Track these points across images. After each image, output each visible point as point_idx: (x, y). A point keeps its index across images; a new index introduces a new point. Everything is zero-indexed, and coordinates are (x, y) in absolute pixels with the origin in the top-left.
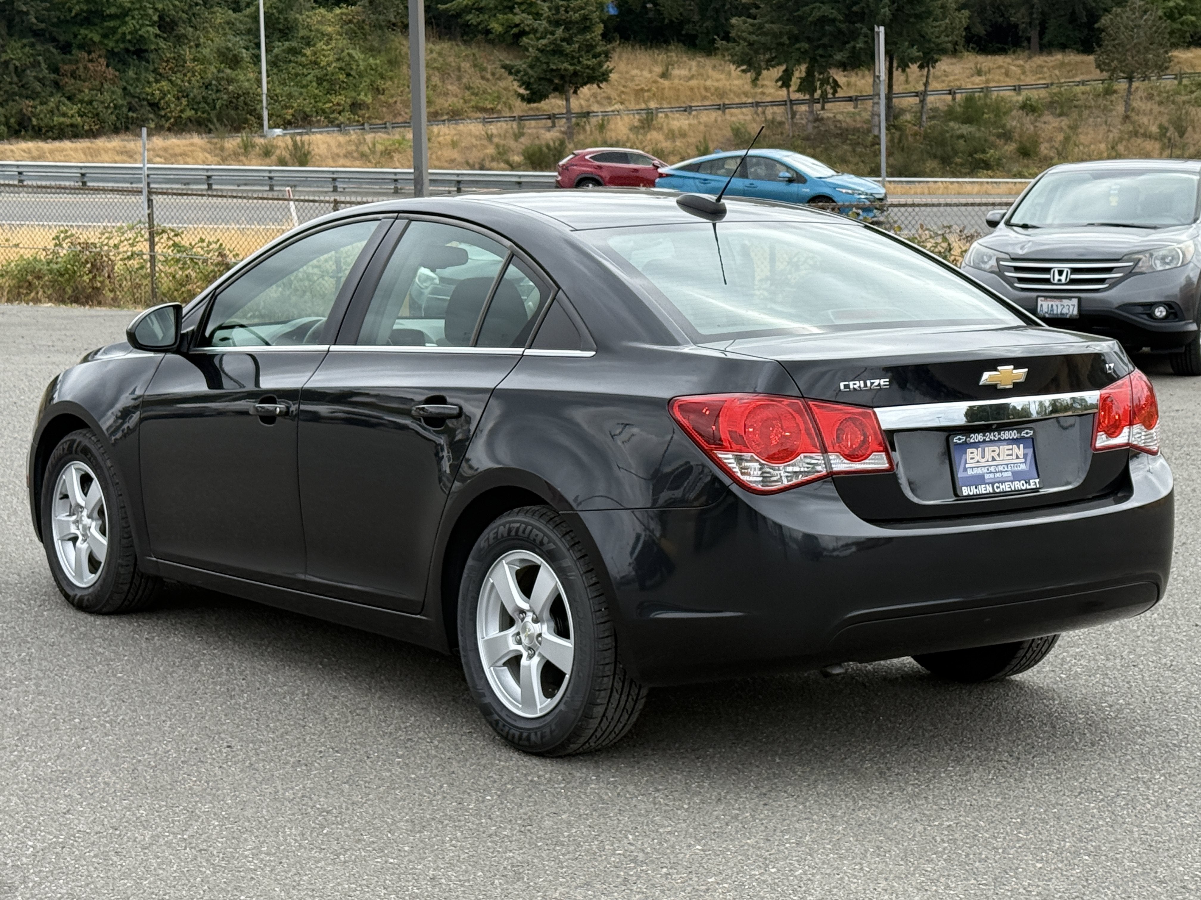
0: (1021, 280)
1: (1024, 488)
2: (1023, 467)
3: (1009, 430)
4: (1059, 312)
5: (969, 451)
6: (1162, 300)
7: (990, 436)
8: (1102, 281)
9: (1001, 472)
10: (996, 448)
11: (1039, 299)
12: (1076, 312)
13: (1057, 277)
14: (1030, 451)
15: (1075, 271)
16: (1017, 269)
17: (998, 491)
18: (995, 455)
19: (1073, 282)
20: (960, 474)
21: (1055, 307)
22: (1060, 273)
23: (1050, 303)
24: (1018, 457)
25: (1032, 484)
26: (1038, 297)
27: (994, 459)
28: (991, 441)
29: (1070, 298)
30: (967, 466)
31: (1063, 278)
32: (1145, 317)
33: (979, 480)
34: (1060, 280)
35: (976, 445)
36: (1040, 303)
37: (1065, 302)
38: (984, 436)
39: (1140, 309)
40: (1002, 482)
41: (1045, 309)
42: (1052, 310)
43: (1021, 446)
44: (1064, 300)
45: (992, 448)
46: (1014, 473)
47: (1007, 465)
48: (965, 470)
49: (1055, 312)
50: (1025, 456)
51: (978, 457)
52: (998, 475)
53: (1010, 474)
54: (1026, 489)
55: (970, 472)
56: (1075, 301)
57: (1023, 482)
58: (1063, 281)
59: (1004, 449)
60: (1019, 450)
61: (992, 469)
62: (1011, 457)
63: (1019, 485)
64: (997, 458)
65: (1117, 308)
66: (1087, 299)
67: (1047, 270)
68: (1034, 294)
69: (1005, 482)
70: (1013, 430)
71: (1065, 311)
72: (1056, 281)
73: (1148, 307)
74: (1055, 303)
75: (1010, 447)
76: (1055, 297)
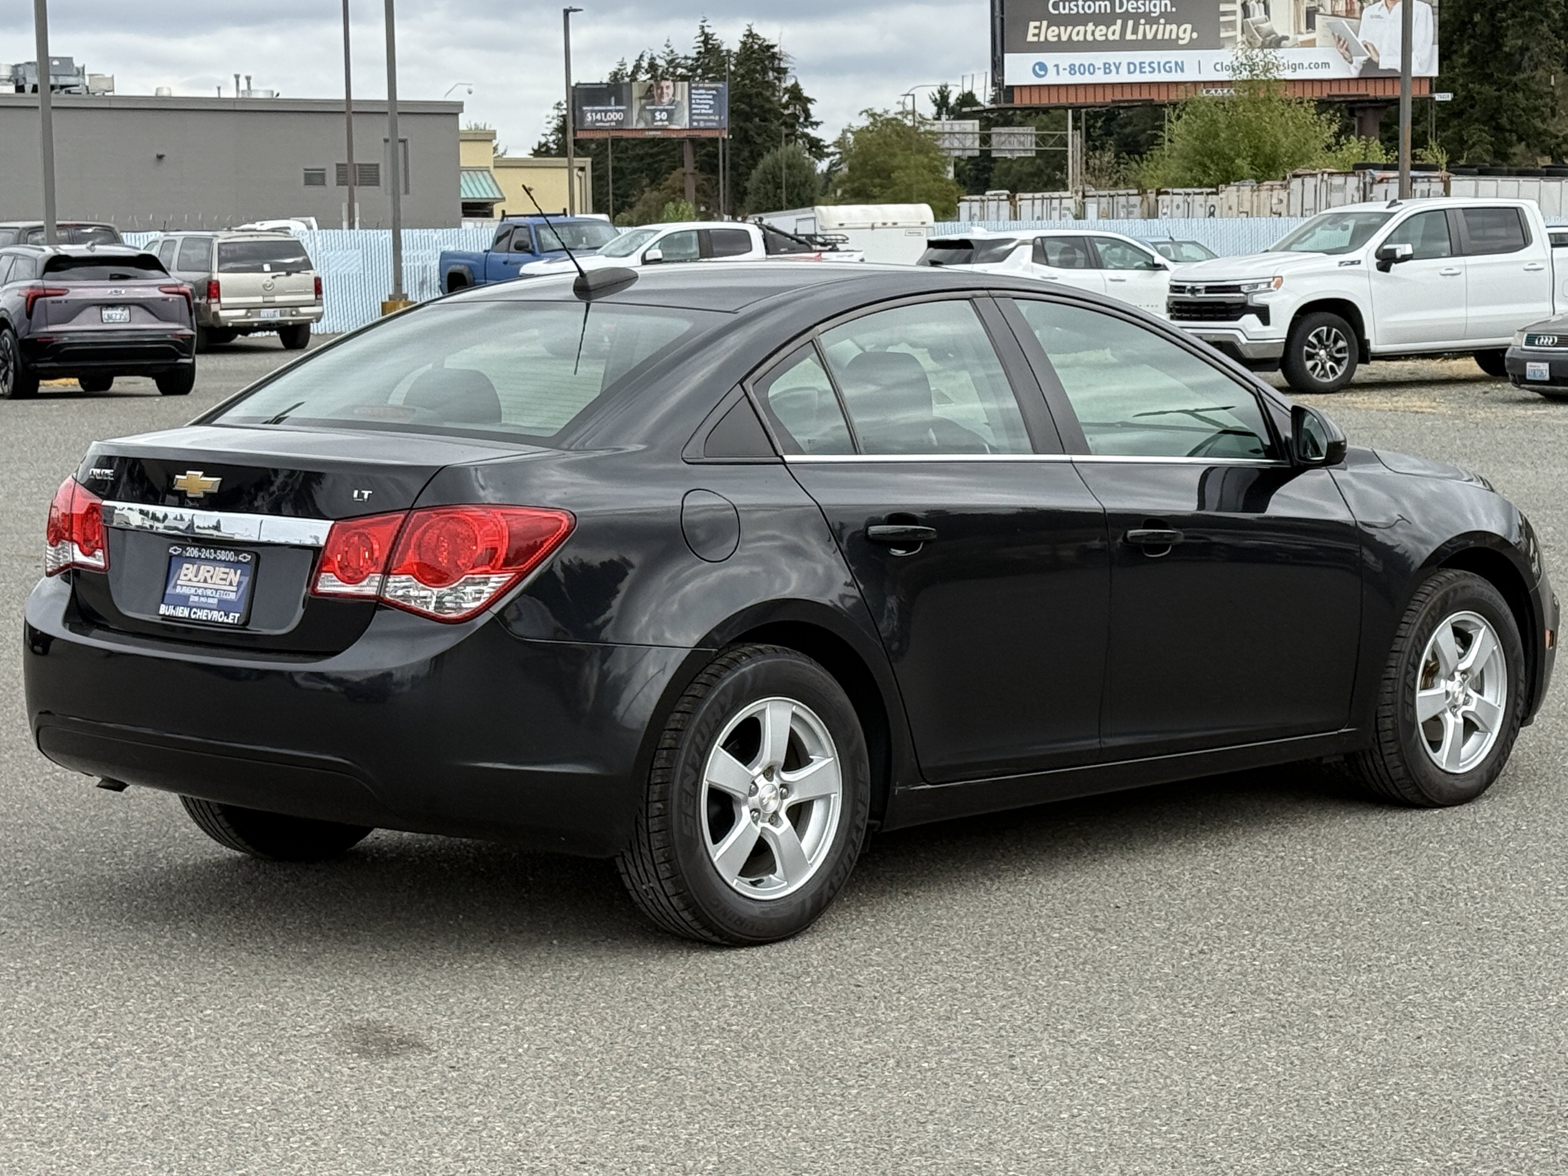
1: (220, 620)
2: (232, 596)
3: (226, 550)
5: (186, 566)
7: (206, 553)
9: (208, 597)
10: (211, 569)
14: (246, 580)
17: (193, 616)
18: (208, 575)
20: (169, 591)
24: (231, 584)
25: (231, 617)
27: (205, 581)
28: (206, 559)
30: (179, 582)
33: (184, 601)
35: (192, 560)
38: (200, 551)
40: (201, 608)
43: (239, 572)
45: (208, 568)
46: (219, 601)
47: (217, 590)
48: (175, 587)
50: (239, 584)
51: (191, 576)
52: (203, 599)
53: (215, 601)
54: (222, 623)
55: (178, 590)
57: (222, 613)
59: (220, 570)
60: (235, 576)
61: (200, 592)
62: (223, 582)
63: (217, 616)
64: (209, 580)
69: (204, 608)
70: (230, 550)
75: (227, 570)
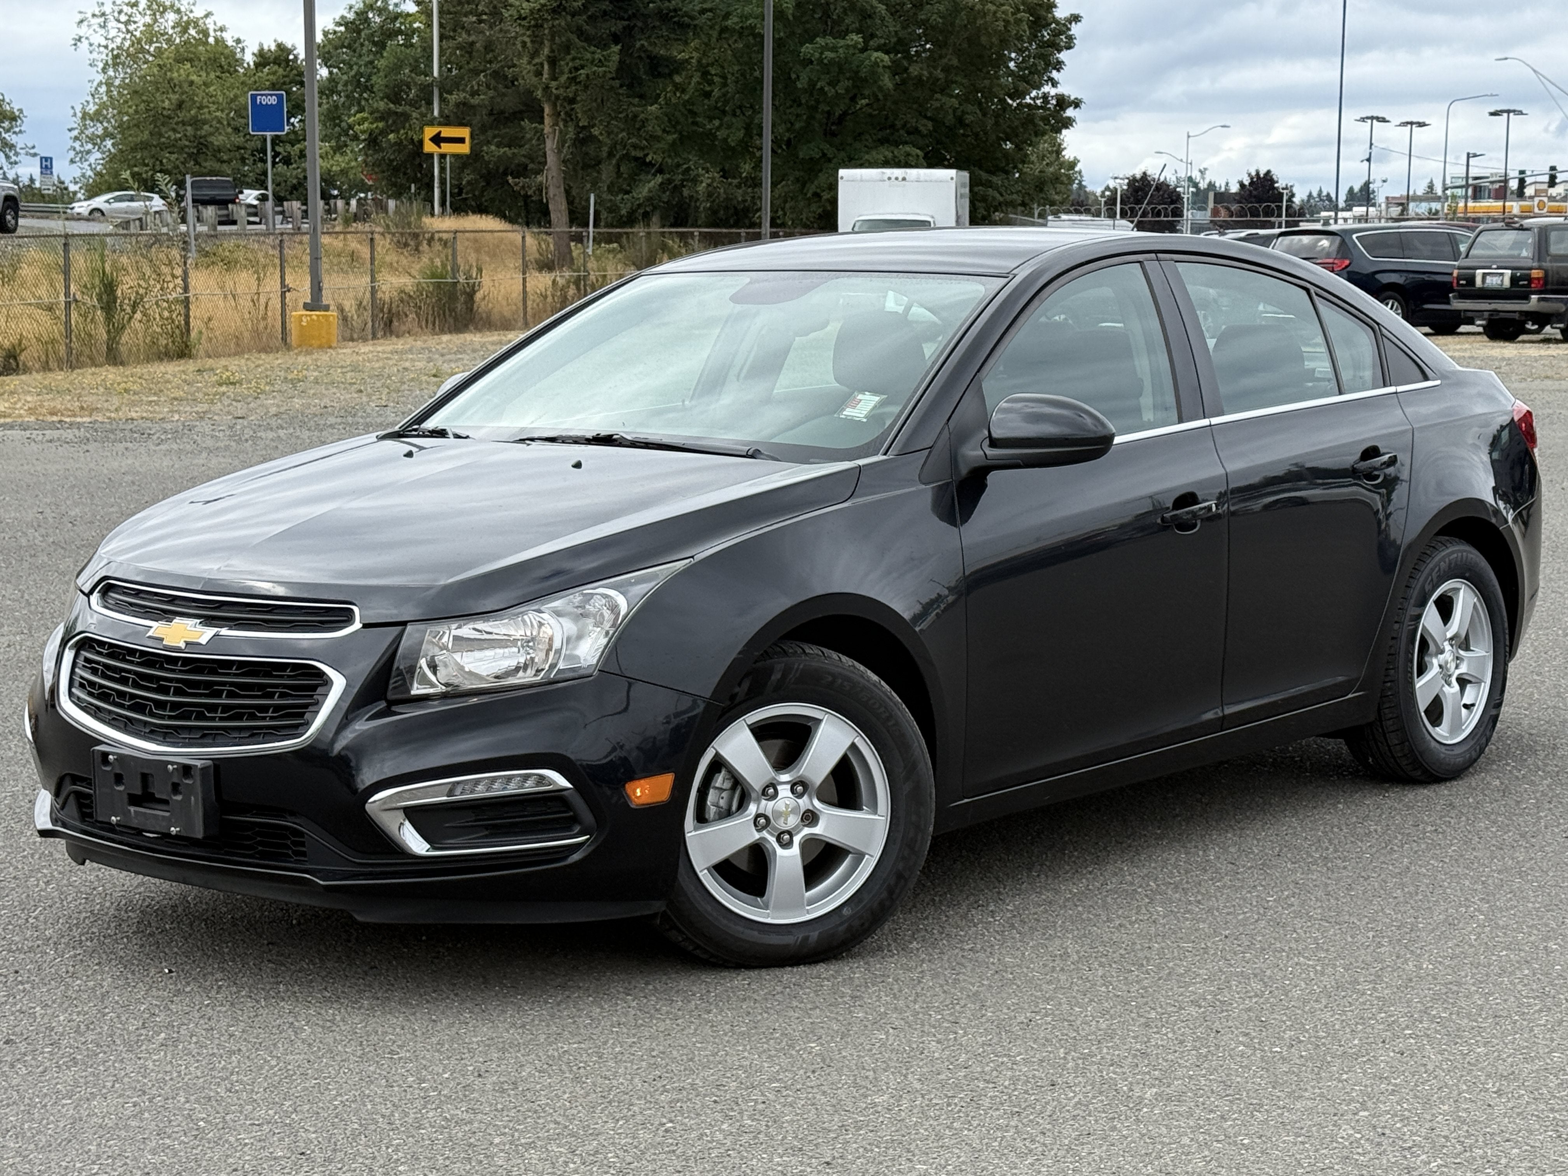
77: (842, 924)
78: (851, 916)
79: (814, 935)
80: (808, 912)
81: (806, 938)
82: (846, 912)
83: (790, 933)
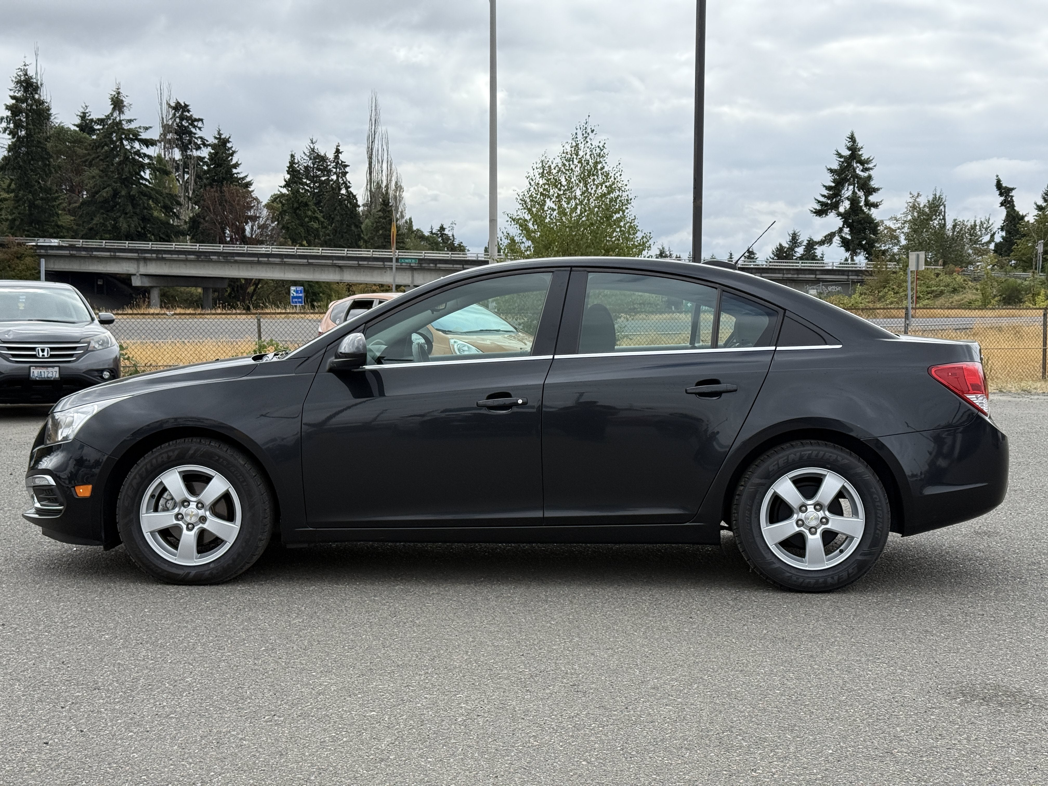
0: (14, 356)
4: (46, 376)
6: (107, 367)
8: (71, 356)
11: (32, 368)
12: (57, 376)
13: (41, 354)
15: (52, 349)
16: (9, 349)
19: (52, 356)
21: (43, 373)
22: (43, 350)
23: (39, 371)
26: (30, 367)
29: (53, 367)
31: (45, 353)
32: (99, 378)
34: (43, 355)
36: (32, 370)
37: (50, 369)
39: (96, 374)
41: (36, 375)
42: (41, 375)
44: (49, 369)
49: (43, 376)
56: (57, 369)
58: (46, 356)
65: (84, 373)
66: (64, 367)
67: (33, 349)
68: (28, 365)
71: (50, 375)
72: (41, 356)
73: (100, 372)
74: (43, 370)
76: (43, 367)
77: (208, 570)
78: (213, 568)
79: (193, 572)
80: (195, 562)
81: (189, 573)
82: (211, 566)
83: (183, 569)
